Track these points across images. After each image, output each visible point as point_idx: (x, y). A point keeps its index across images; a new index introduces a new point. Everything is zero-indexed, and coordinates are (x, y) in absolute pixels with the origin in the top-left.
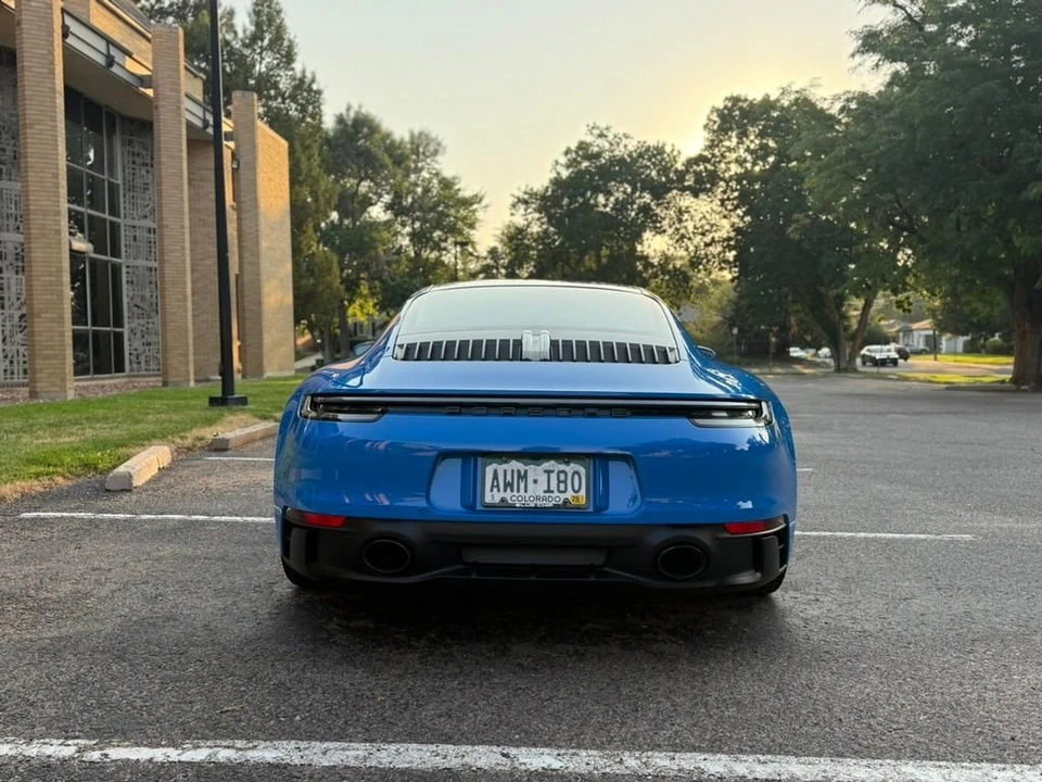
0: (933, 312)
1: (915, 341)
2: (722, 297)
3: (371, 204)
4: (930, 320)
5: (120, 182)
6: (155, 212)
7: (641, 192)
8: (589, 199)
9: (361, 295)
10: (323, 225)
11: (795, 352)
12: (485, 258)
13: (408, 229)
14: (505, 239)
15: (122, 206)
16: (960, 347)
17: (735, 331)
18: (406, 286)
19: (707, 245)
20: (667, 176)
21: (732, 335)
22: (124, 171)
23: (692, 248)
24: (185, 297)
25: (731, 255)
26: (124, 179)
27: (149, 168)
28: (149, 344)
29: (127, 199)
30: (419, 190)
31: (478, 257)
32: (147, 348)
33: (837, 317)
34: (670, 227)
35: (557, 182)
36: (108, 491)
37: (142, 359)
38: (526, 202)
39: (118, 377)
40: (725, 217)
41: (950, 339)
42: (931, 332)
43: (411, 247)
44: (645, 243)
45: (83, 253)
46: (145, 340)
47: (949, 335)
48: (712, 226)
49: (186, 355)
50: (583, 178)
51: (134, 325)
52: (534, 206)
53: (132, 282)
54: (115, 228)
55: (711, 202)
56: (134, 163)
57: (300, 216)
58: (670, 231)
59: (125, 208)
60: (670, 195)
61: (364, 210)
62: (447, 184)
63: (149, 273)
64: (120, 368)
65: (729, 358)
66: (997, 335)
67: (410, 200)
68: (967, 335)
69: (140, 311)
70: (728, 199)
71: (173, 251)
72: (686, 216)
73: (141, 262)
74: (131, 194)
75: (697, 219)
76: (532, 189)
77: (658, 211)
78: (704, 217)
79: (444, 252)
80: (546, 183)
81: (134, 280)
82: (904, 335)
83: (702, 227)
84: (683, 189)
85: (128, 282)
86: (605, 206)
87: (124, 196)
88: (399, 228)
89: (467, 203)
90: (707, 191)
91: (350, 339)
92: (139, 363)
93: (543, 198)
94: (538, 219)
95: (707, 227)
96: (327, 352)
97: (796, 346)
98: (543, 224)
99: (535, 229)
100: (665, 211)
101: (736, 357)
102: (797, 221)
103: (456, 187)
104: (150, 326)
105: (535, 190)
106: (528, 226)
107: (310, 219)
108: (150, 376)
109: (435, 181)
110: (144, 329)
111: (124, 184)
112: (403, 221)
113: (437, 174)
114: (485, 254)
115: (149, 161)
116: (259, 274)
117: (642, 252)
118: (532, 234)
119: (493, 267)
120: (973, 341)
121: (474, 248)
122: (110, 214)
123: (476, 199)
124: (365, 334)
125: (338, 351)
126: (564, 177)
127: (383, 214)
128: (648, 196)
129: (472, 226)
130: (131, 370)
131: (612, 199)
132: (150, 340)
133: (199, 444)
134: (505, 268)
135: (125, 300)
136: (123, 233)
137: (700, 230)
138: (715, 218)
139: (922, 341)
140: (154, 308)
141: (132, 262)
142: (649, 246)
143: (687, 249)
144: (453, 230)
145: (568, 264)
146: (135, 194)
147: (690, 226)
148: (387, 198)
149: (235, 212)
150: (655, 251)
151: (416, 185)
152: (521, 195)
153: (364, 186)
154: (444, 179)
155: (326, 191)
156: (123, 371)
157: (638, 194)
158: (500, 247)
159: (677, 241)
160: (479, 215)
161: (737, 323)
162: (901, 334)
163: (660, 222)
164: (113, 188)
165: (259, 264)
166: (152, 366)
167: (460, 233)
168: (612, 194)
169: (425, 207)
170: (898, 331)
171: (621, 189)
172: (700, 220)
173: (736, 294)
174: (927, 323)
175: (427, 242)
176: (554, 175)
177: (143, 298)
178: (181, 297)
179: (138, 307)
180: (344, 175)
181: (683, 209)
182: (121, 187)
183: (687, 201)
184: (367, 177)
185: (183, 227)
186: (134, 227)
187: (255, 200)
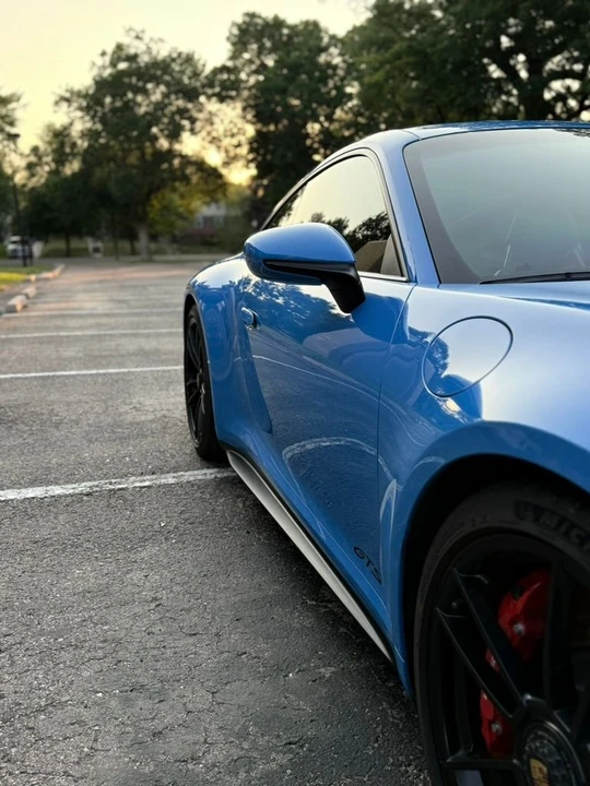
7: (176, 95)
8: (129, 99)
12: (28, 156)
14: (48, 137)
19: (235, 147)
21: (251, 227)
31: (20, 154)
34: (204, 129)
35: (99, 81)
38: (67, 100)
40: (248, 122)
44: (183, 142)
48: (238, 129)
52: (76, 104)
55: (235, 108)
58: (203, 133)
60: (200, 99)
70: (251, 106)
72: (214, 119)
75: (226, 123)
76: (73, 88)
77: (192, 113)
78: (232, 121)
80: (89, 81)
83: (230, 130)
84: (211, 96)
89: (5, 101)
90: (231, 98)
93: (86, 96)
94: (81, 118)
95: (235, 131)
98: (86, 122)
99: (78, 127)
100: (198, 114)
105: (77, 89)
106: (71, 124)
114: (27, 151)
117: (181, 151)
118: (76, 131)
119: (37, 165)
123: (13, 98)
126: (106, 76)
128: (182, 99)
129: (12, 124)
131: (150, 100)
137: (229, 133)
138: (241, 123)
142: (187, 146)
145: (115, 161)
147: (221, 128)
150: (192, 151)
152: (63, 93)
157: (173, 96)
158: (42, 146)
159: (210, 142)
160: (18, 114)
163: (195, 124)
171: (158, 91)
172: (229, 123)
176: (95, 74)
181: (213, 113)
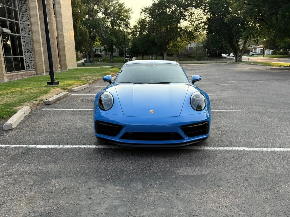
0: (264, 43)
1: (258, 51)
2: (203, 39)
3: (98, 13)
4: (262, 45)
5: (17, 9)
6: (29, 19)
7: (180, 8)
8: (164, 10)
9: (96, 41)
10: (84, 19)
11: (224, 55)
12: (133, 29)
13: (110, 20)
14: (139, 22)
15: (19, 17)
16: (270, 53)
17: (207, 50)
18: (109, 38)
19: (199, 24)
20: (188, 2)
21: (206, 51)
22: (18, 6)
23: (195, 25)
24: (40, 46)
25: (206, 27)
26: (19, 9)
27: (26, 5)
28: (32, 61)
29: (20, 15)
30: (112, 7)
31: (131, 28)
32: (31, 62)
33: (237, 46)
34: (188, 18)
35: (154, 5)
36: (4, 130)
37: (30, 65)
38: (145, 11)
39: (23, 71)
40: (205, 15)
41: (268, 51)
42: (263, 49)
43: (111, 26)
44: (181, 23)
45: (8, 33)
46: (30, 60)
47: (268, 50)
48: (201, 18)
49: (42, 65)
50: (162, 3)
51: (26, 55)
52: (147, 12)
53: (24, 42)
54: (17, 25)
55: (201, 10)
56: (21, 3)
57: (76, 18)
58: (188, 19)
59: (20, 18)
60: (188, 8)
61: (96, 14)
62: (121, 5)
63: (29, 38)
64: (23, 69)
65: (205, 58)
66: (282, 49)
67: (110, 11)
68: (273, 50)
69: (28, 51)
70: (206, 9)
71: (35, 32)
72: (193, 15)
73: (27, 35)
74: (22, 13)
75: (196, 16)
76: (147, 7)
77: (185, 13)
78: (199, 15)
79: (121, 27)
80: (151, 5)
81: (25, 41)
82: (254, 50)
83: (198, 18)
84: (192, 6)
85: (23, 42)
86: (169, 12)
87: (19, 14)
88: (107, 20)
89: (127, 11)
90: (199, 7)
91: (94, 54)
92: (29, 67)
93: (150, 10)
94: (149, 16)
95: (200, 18)
96: (87, 58)
97: (223, 53)
98: (150, 18)
99: (148, 19)
100: (187, 13)
101: (207, 57)
102: (228, 17)
103: (123, 6)
104: (31, 55)
105: (148, 7)
106: (146, 19)
107: (79, 19)
108: (32, 70)
109: (117, 5)
110: (30, 56)
111: (19, 10)
112: (108, 17)
113: (118, 2)
115: (26, 2)
116: (63, 38)
117: (180, 26)
118: (147, 21)
119: (135, 31)
120: (274, 51)
121: (129, 25)
122: (15, 20)
123: (129, 10)
124: (98, 52)
125: (91, 58)
126: (156, 3)
127: (102, 15)
128: (182, 8)
129: (128, 19)
130: (27, 69)
131: (171, 10)
132: (32, 60)
133: (41, 103)
134: (139, 32)
135: (23, 47)
136: (20, 26)
137: (197, 19)
138: (202, 16)
139: (260, 51)
140: (32, 50)
141: (24, 35)
142: (182, 24)
143: (193, 26)
144: (123, 20)
145: (158, 31)
146: (23, 13)
147: (194, 18)
148: (103, 10)
149: (55, 18)
150: (184, 26)
151: (111, 6)
152: (144, 9)
153: (96, 7)
154: (120, 4)
155: (84, 10)
156: (24, 69)
157: (179, 8)
158: (137, 25)
159: (190, 23)
160: (131, 15)
161: (207, 47)
162: (254, 49)
163: (186, 17)
164: (15, 11)
165: (63, 34)
166: (33, 68)
167: (125, 21)
168: (171, 8)
169: (114, 13)
170: (253, 48)
171: (174, 7)
172: (197, 16)
173: (207, 38)
174: (262, 46)
175: (115, 24)
176: (153, 2)
177: (28, 46)
178: (39, 47)
179: (27, 49)
180: (89, 4)
181: (192, 12)
182: (18, 11)
183: (193, 10)
184: (97, 4)
185: (38, 24)
186: (24, 24)
187: (61, 14)
